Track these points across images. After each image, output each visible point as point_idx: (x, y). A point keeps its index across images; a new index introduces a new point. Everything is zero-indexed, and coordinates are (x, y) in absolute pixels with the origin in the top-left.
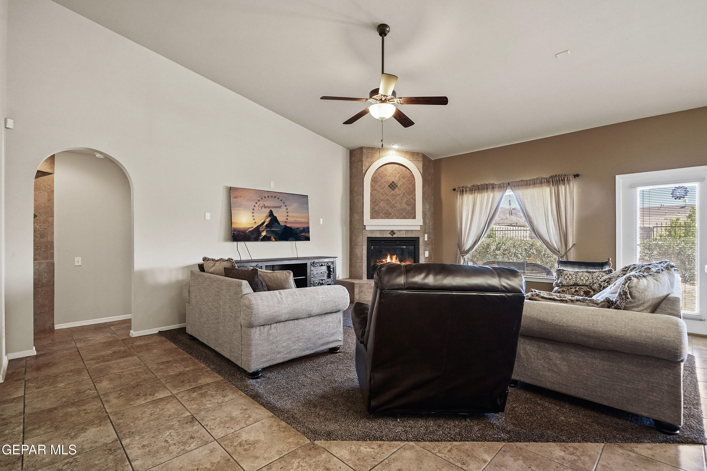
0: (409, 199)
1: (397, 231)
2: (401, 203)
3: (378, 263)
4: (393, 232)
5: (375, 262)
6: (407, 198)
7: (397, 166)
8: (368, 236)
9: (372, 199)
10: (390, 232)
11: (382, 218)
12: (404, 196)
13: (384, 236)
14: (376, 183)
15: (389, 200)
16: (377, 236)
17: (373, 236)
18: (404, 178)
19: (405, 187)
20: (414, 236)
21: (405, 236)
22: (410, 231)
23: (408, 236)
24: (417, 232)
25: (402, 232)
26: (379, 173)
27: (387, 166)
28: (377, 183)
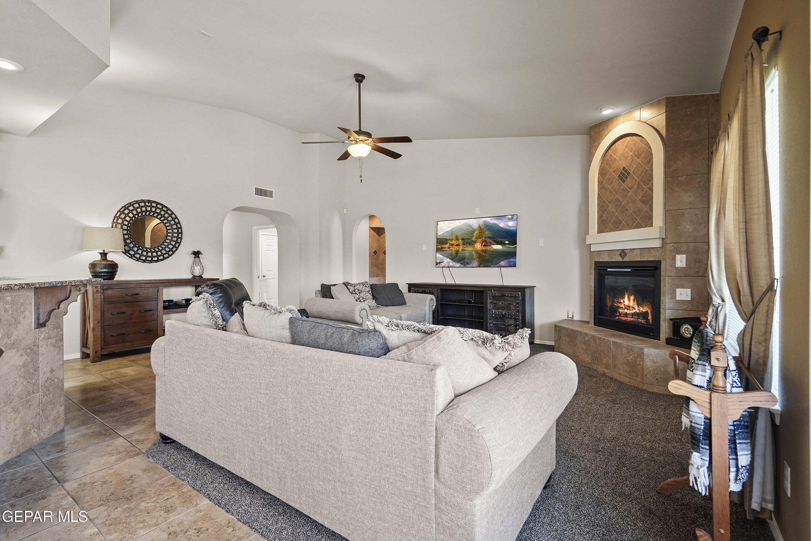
0: (647, 191)
1: (628, 251)
2: (634, 202)
3: (615, 303)
4: (623, 253)
5: (612, 302)
6: (643, 191)
7: (628, 139)
8: (596, 261)
9: (599, 202)
10: (619, 253)
11: (610, 231)
12: (638, 188)
13: (613, 260)
14: (603, 177)
15: (619, 201)
16: (605, 260)
17: (601, 260)
18: (638, 156)
19: (640, 172)
20: (653, 259)
21: (639, 259)
22: (646, 250)
23: (644, 260)
24: (658, 251)
25: (635, 252)
26: (608, 160)
27: (617, 144)
28: (605, 176)
